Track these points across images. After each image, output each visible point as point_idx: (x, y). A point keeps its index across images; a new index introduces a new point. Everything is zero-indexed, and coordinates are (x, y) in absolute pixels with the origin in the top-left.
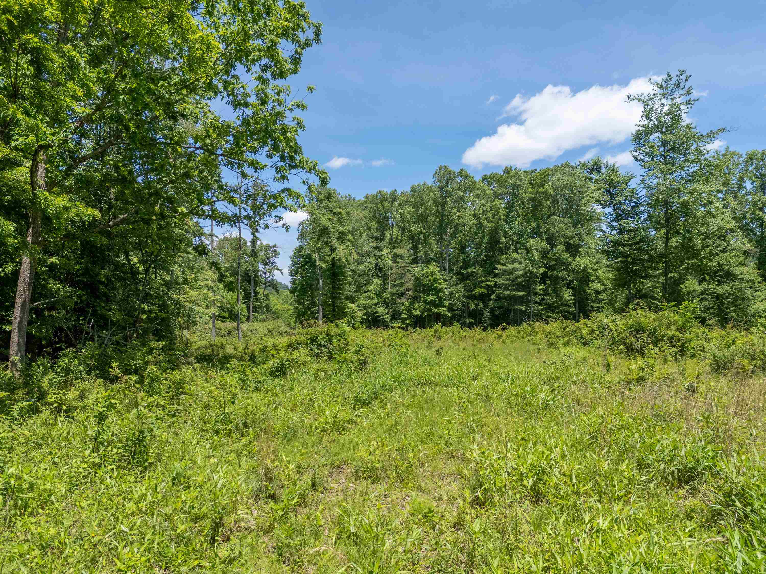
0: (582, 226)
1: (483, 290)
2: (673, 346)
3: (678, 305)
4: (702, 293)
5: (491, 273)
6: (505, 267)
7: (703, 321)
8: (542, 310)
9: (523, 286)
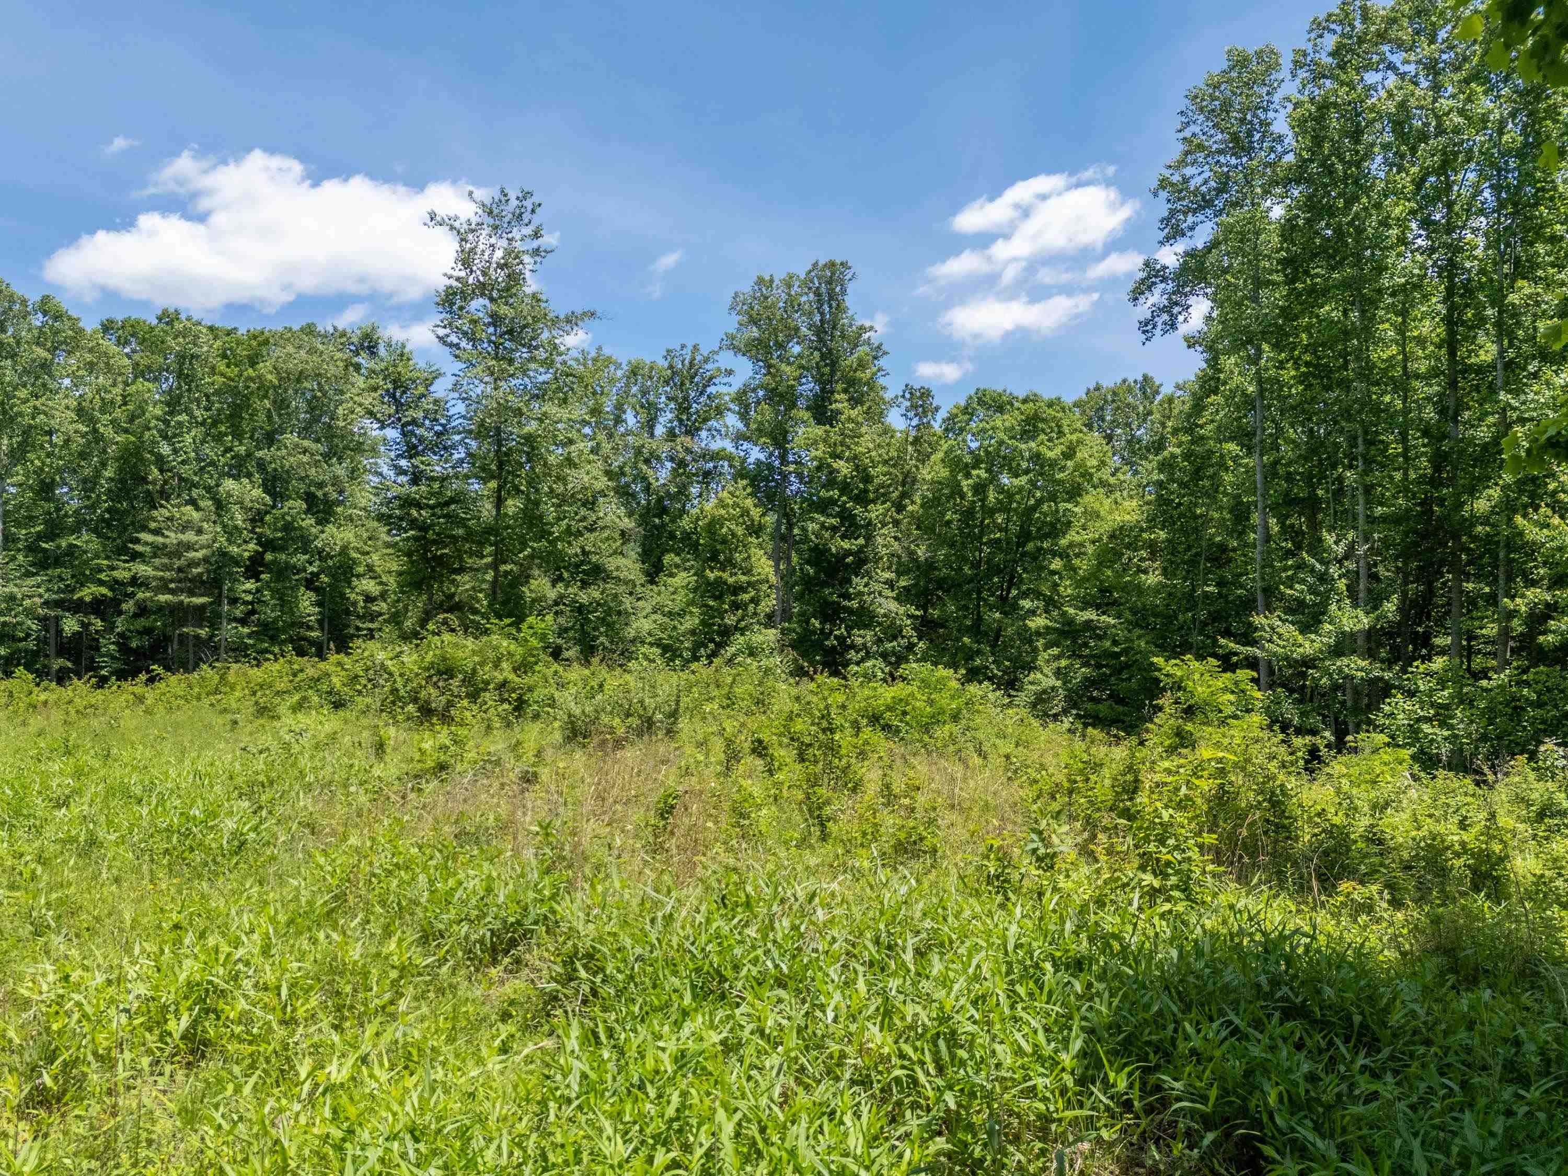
0: (340, 460)
1: (104, 590)
2: (503, 701)
3: (517, 624)
4: (556, 603)
5: (121, 550)
6: (160, 539)
7: (556, 653)
8: (249, 636)
9: (203, 583)
